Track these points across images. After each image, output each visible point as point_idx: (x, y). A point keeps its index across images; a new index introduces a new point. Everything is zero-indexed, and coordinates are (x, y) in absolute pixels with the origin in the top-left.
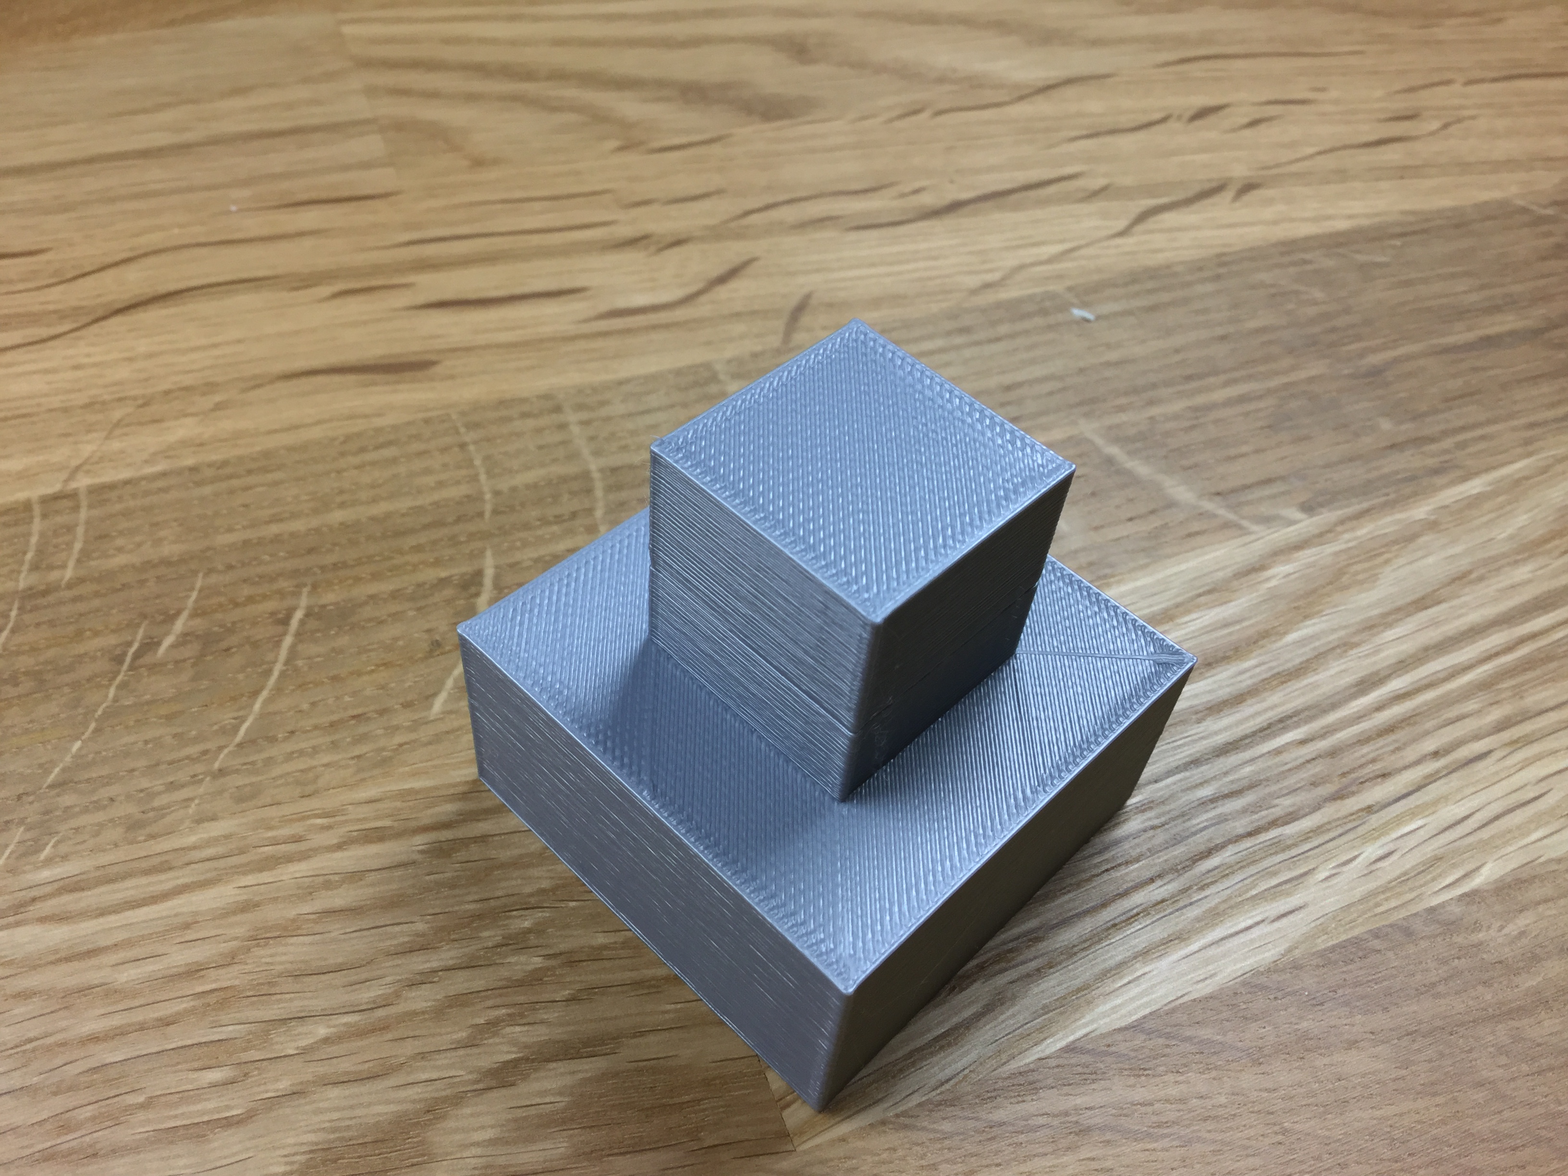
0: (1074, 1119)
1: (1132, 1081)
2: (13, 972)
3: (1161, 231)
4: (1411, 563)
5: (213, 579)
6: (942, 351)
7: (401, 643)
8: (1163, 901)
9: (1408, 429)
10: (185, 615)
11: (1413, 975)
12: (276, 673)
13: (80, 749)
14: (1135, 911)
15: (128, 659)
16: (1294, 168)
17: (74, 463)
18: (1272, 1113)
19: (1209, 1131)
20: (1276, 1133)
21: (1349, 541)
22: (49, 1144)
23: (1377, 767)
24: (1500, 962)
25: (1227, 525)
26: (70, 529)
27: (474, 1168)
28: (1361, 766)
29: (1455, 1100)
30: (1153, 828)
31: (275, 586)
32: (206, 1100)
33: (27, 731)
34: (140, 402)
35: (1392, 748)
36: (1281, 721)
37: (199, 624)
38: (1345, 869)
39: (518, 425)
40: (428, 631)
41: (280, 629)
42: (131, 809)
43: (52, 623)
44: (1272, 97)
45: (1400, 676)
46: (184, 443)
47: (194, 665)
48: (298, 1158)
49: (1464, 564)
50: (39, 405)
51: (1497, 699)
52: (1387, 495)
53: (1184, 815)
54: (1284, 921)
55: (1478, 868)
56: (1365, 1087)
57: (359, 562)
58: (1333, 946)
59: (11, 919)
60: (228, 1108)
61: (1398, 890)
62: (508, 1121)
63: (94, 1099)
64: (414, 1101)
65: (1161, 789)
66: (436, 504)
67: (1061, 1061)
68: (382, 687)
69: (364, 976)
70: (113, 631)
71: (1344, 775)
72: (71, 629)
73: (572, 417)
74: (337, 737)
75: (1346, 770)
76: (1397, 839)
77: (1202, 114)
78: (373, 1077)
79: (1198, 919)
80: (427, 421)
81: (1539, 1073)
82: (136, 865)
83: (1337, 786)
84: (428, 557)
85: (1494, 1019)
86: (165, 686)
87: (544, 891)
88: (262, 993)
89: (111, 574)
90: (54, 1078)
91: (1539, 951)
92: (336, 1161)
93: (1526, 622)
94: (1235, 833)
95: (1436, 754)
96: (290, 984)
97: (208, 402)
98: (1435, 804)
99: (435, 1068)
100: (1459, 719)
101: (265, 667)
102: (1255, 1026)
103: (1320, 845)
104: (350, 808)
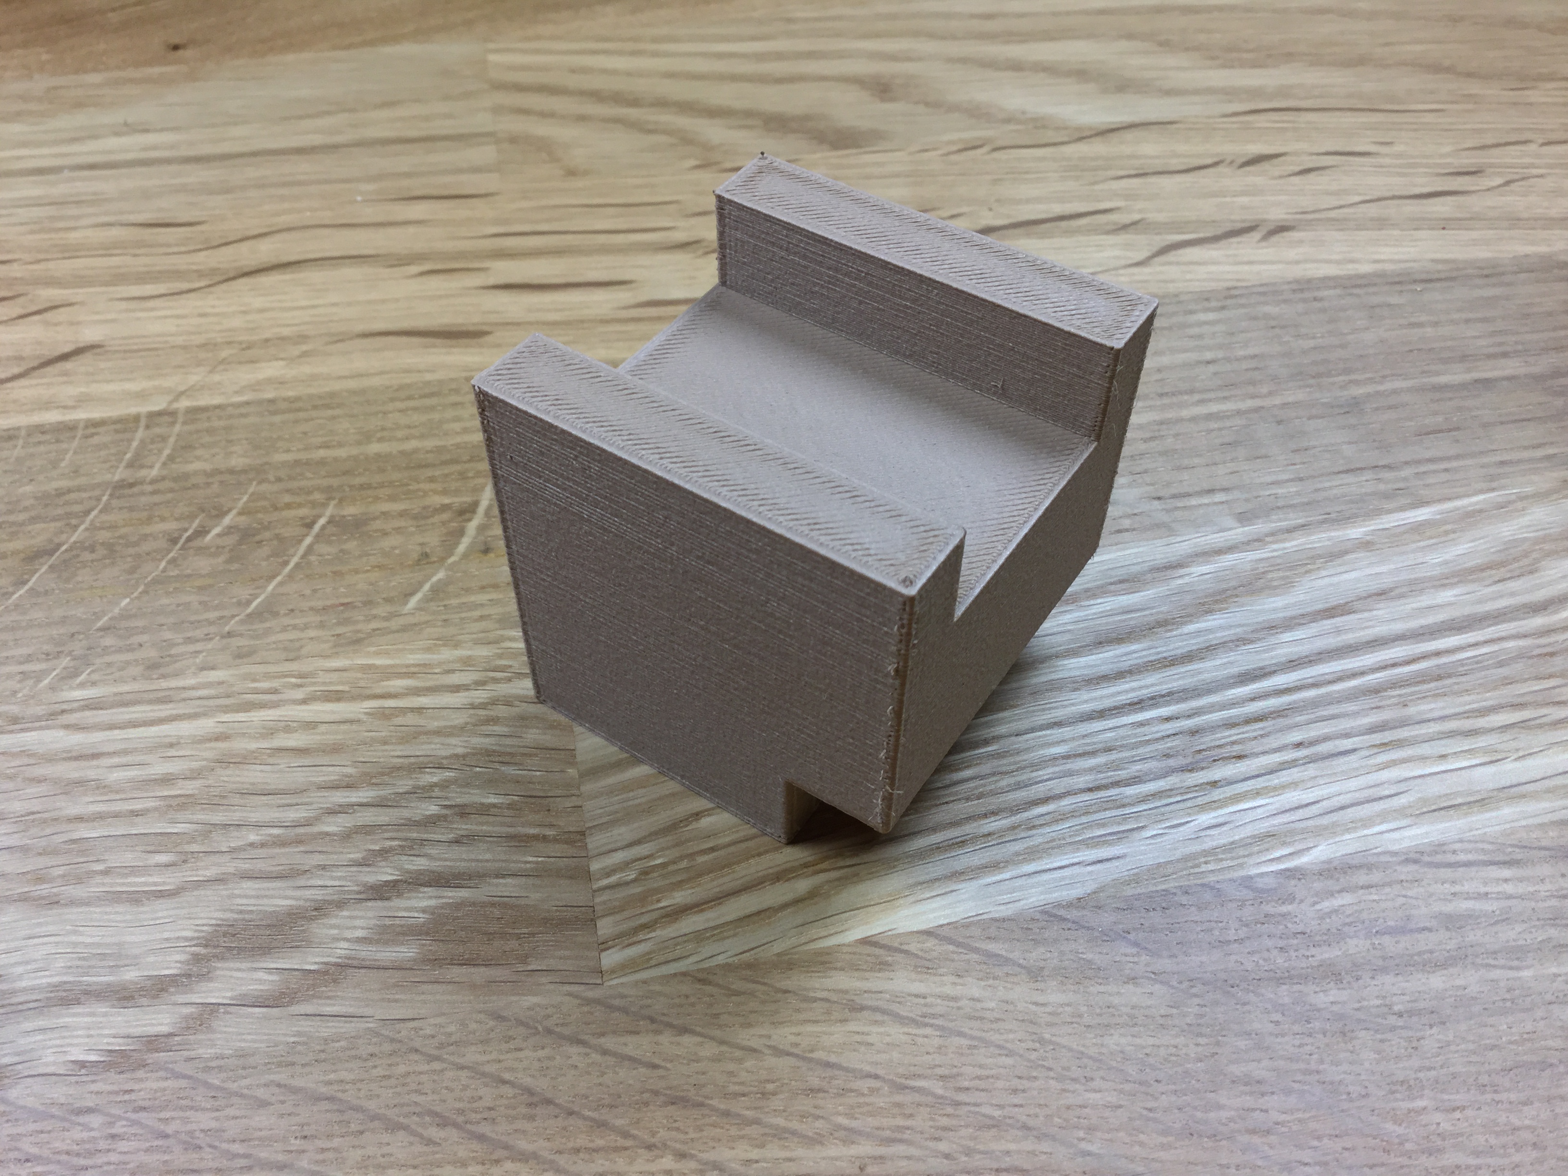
0: (854, 998)
1: (914, 976)
2: (33, 762)
3: (1178, 263)
4: (1332, 575)
7: (397, 551)
8: (989, 834)
9: (1372, 456)
10: (234, 512)
11: (1210, 930)
12: (291, 565)
13: (129, 604)
14: (961, 839)
15: (181, 542)
16: (1333, 214)
17: (182, 388)
18: (1036, 1024)
19: (972, 1029)
20: (1034, 1041)
21: (1275, 551)
22: (26, 890)
23: (1237, 748)
24: (1303, 933)
25: (1158, 526)
26: (164, 439)
27: (341, 957)
28: (1219, 747)
29: (1218, 1044)
31: (311, 498)
32: (151, 875)
33: (91, 587)
34: (244, 346)
35: (1254, 734)
36: (1152, 698)
37: (243, 520)
38: (1172, 831)
40: (422, 544)
41: (305, 530)
42: (151, 653)
43: (131, 509)
44: (1332, 148)
45: (1285, 673)
46: (269, 381)
47: (231, 550)
48: (207, 928)
49: (1387, 582)
50: (166, 342)
51: (1381, 704)
52: (1328, 514)
54: (1098, 867)
55: (1309, 849)
56: (1132, 1017)
57: (381, 485)
58: (1139, 894)
59: (42, 724)
61: (1221, 856)
62: (376, 926)
63: (68, 862)
64: (307, 900)
66: (458, 446)
67: (854, 950)
68: (371, 584)
69: (294, 801)
70: (177, 519)
71: (1200, 751)
72: (145, 514)
74: (325, 618)
75: (1203, 748)
76: (1234, 812)
77: (1256, 160)
78: (280, 877)
79: (1017, 854)
81: (1310, 1035)
82: (146, 696)
83: (1189, 760)
84: (438, 486)
85: (1280, 981)
86: (203, 564)
87: (457, 756)
88: (215, 802)
89: (186, 476)
90: (43, 843)
91: (1346, 929)
92: (234, 935)
93: (1434, 639)
94: (1076, 787)
95: (1299, 745)
96: (237, 800)
97: (296, 351)
98: (1283, 787)
99: (333, 878)
100: (1333, 717)
101: (285, 558)
102: (1042, 949)
103: (1156, 808)
104: (320, 673)
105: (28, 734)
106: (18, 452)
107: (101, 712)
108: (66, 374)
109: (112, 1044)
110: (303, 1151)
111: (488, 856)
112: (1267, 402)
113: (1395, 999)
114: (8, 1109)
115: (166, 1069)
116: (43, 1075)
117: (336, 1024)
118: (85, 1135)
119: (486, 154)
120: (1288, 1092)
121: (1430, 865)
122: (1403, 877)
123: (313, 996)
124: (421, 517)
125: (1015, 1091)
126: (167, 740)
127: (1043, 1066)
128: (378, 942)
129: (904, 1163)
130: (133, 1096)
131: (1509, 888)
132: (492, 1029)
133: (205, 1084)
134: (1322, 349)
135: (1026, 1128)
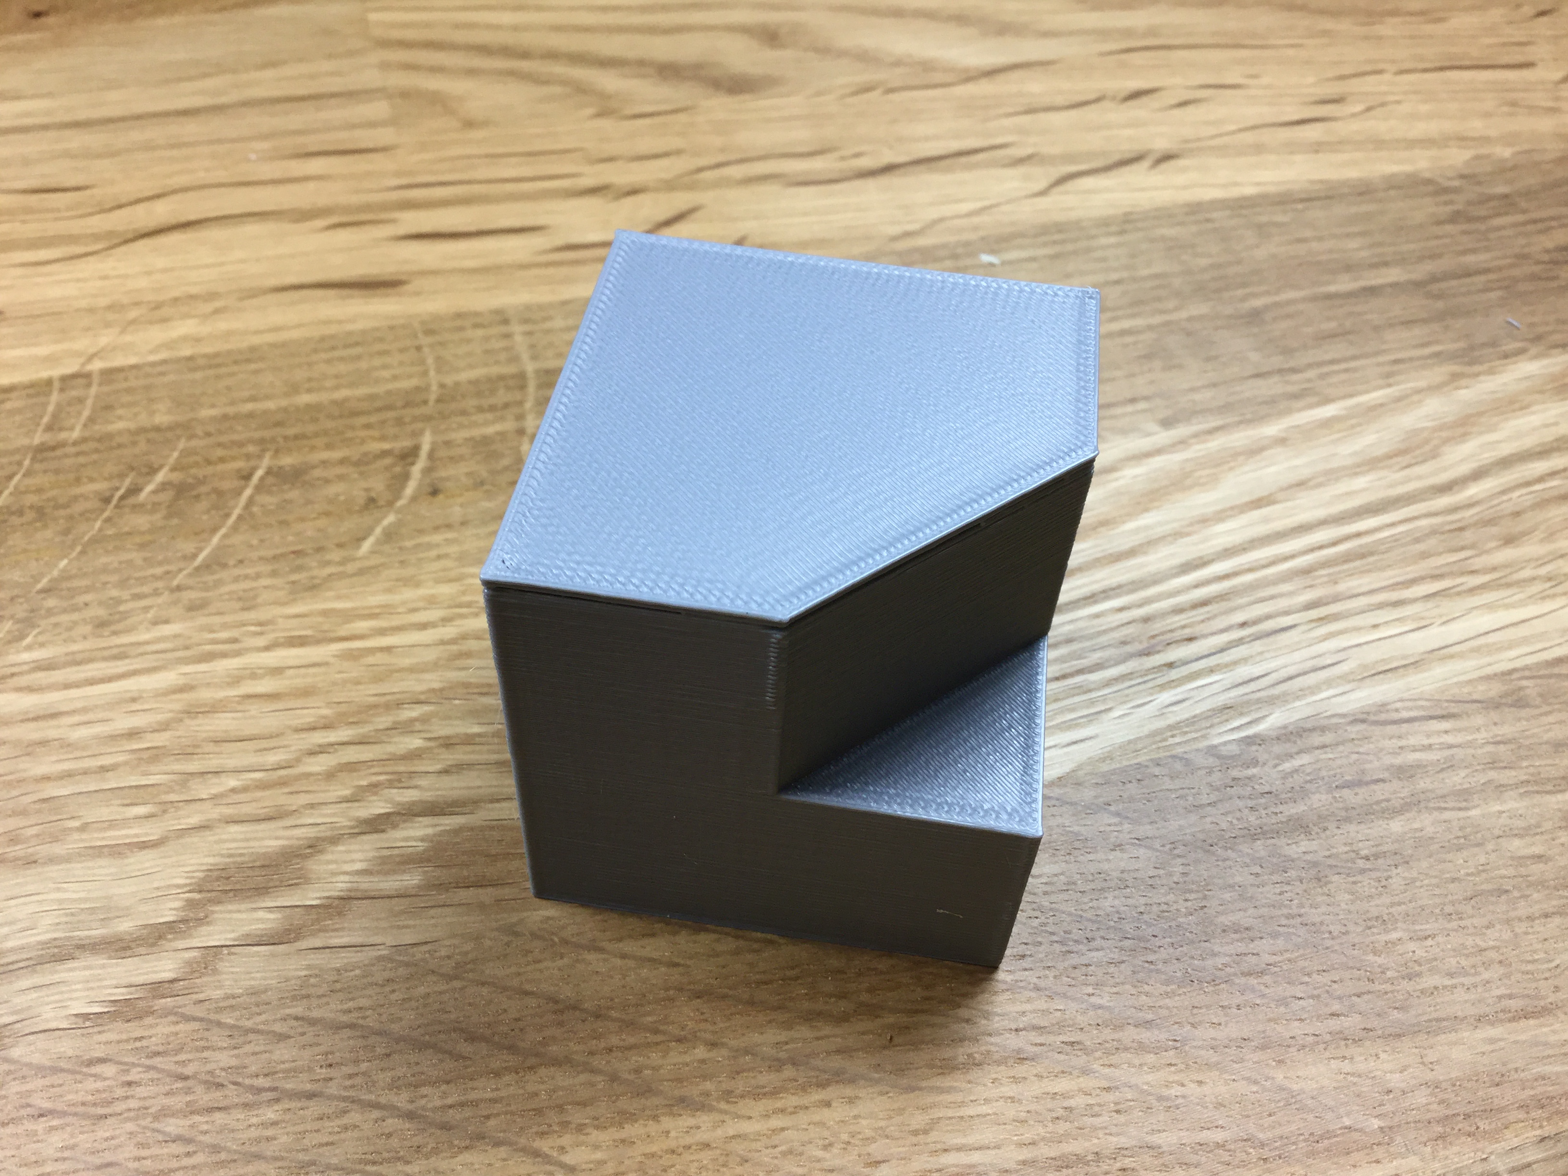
3: (1074, 193)
4: (1254, 470)
7: (342, 498)
9: (1277, 361)
10: (166, 468)
11: (1185, 796)
12: (234, 517)
13: (66, 566)
15: (115, 501)
16: (1214, 142)
17: (92, 350)
18: (1034, 894)
23: (1187, 632)
24: (1270, 793)
26: (81, 400)
27: (342, 891)
28: (1171, 631)
29: (1205, 898)
31: (244, 450)
32: (130, 827)
33: (25, 551)
34: (152, 306)
35: (1202, 618)
36: (1104, 592)
37: (176, 477)
38: (1138, 710)
39: (470, 333)
40: (367, 490)
41: (243, 482)
42: (102, 612)
43: (57, 472)
44: (1205, 82)
45: (1223, 560)
46: (185, 339)
47: (169, 507)
48: (196, 874)
49: (1305, 473)
50: (69, 306)
51: (1314, 583)
52: (1243, 414)
54: (1075, 747)
55: (1266, 716)
56: (1123, 880)
57: (316, 435)
58: (1115, 769)
61: (1185, 730)
62: (375, 858)
63: (40, 822)
64: (298, 839)
66: (389, 393)
68: (319, 530)
69: (273, 745)
70: (106, 479)
71: (1153, 637)
72: (71, 476)
73: (517, 329)
74: (277, 566)
75: (1157, 632)
76: (1193, 689)
77: (1136, 95)
78: (268, 819)
80: (392, 328)
82: (99, 654)
83: (1145, 645)
84: (376, 433)
85: (1254, 838)
86: (141, 521)
87: (433, 690)
88: (188, 753)
89: (110, 436)
90: (11, 805)
91: (1308, 786)
92: (228, 878)
93: (1354, 522)
95: (1243, 625)
96: (211, 747)
97: (209, 307)
98: (1235, 663)
99: (321, 816)
100: (1272, 597)
101: (227, 511)
103: (1119, 690)
104: (280, 620)
107: (53, 673)
109: (114, 994)
110: (331, 1079)
111: (478, 783)
112: (1175, 316)
113: (1360, 844)
114: (12, 1068)
115: (176, 1014)
116: (45, 1031)
117: (348, 955)
118: (99, 1085)
119: (379, 109)
120: (1275, 936)
121: (1376, 723)
122: (1353, 736)
123: (320, 930)
124: (363, 462)
125: (1023, 956)
126: (129, 695)
127: (1047, 932)
128: (379, 873)
129: (927, 1031)
130: (144, 1043)
131: (1449, 739)
132: (508, 944)
133: (219, 1024)
134: (1219, 266)
135: (1037, 989)
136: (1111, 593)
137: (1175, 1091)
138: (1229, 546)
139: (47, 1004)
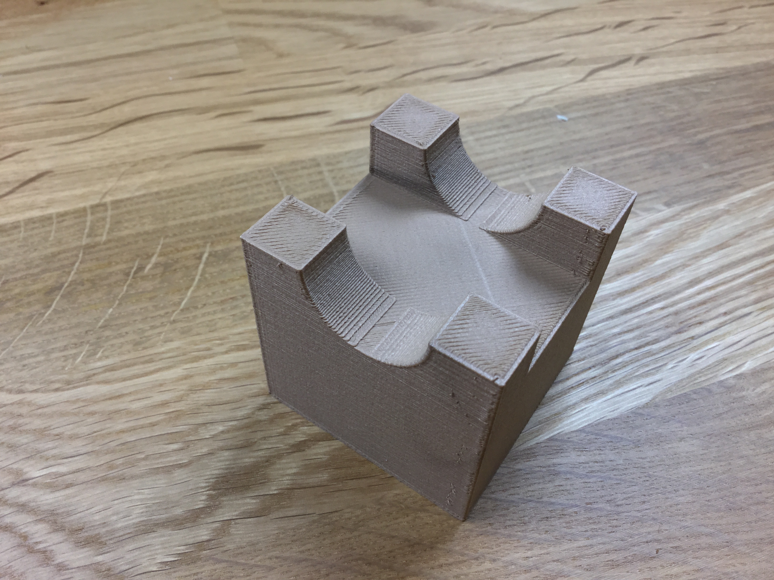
0: (553, 468)
1: (579, 453)
2: (86, 404)
3: (601, 79)
4: (716, 229)
5: (168, 240)
6: (495, 136)
8: (595, 377)
9: (717, 168)
10: (156, 255)
11: (711, 410)
12: (197, 280)
13: (112, 312)
14: (582, 381)
15: (132, 274)
16: (665, 49)
17: (104, 191)
18: (644, 468)
19: (615, 475)
20: (646, 477)
21: (686, 219)
22: (104, 474)
23: (698, 319)
24: (753, 405)
26: (104, 219)
27: (288, 485)
28: (690, 319)
29: (730, 464)
30: (591, 346)
31: (195, 243)
32: (171, 456)
33: (88, 305)
34: (132, 164)
35: (704, 311)
36: (652, 299)
37: (162, 259)
38: (681, 364)
39: (300, 172)
41: (198, 261)
42: (136, 337)
43: (97, 259)
44: (655, 16)
45: (709, 279)
46: (153, 182)
47: (161, 276)
48: (211, 480)
49: (742, 229)
50: (88, 166)
51: (756, 289)
52: (706, 198)
53: (606, 340)
54: (651, 386)
55: (744, 364)
56: (688, 457)
57: (231, 233)
58: (674, 397)
59: (85, 383)
60: (181, 460)
61: (706, 373)
62: (302, 465)
63: (123, 456)
64: (261, 457)
65: (595, 329)
67: (547, 444)
69: (238, 406)
70: (125, 262)
71: (681, 323)
72: (106, 262)
73: (324, 168)
74: (224, 306)
75: (682, 320)
76: (705, 351)
77: (621, 25)
78: (244, 447)
79: (611, 385)
80: (260, 171)
81: (769, 453)
82: (139, 360)
83: (678, 327)
85: (749, 429)
86: (148, 285)
88: (195, 413)
89: (122, 238)
90: (105, 447)
92: (228, 481)
93: (771, 255)
94: (629, 348)
95: (725, 314)
96: (206, 409)
97: (163, 164)
98: (724, 335)
99: (270, 444)
101: (192, 277)
102: (637, 431)
103: (669, 353)
104: (231, 336)
105: (79, 389)
106: (22, 235)
107: (115, 372)
108: (36, 189)
109: (179, 550)
112: (662, 145)
115: (213, 559)
116: (145, 573)
117: (297, 520)
119: (232, 49)
123: (280, 507)
125: (644, 502)
126: (157, 383)
127: (654, 488)
128: (306, 474)
129: (601, 546)
130: (199, 576)
132: (379, 510)
133: (237, 563)
134: (679, 117)
135: (654, 519)
136: (656, 300)
137: (730, 569)
138: (711, 271)
139: (144, 558)
